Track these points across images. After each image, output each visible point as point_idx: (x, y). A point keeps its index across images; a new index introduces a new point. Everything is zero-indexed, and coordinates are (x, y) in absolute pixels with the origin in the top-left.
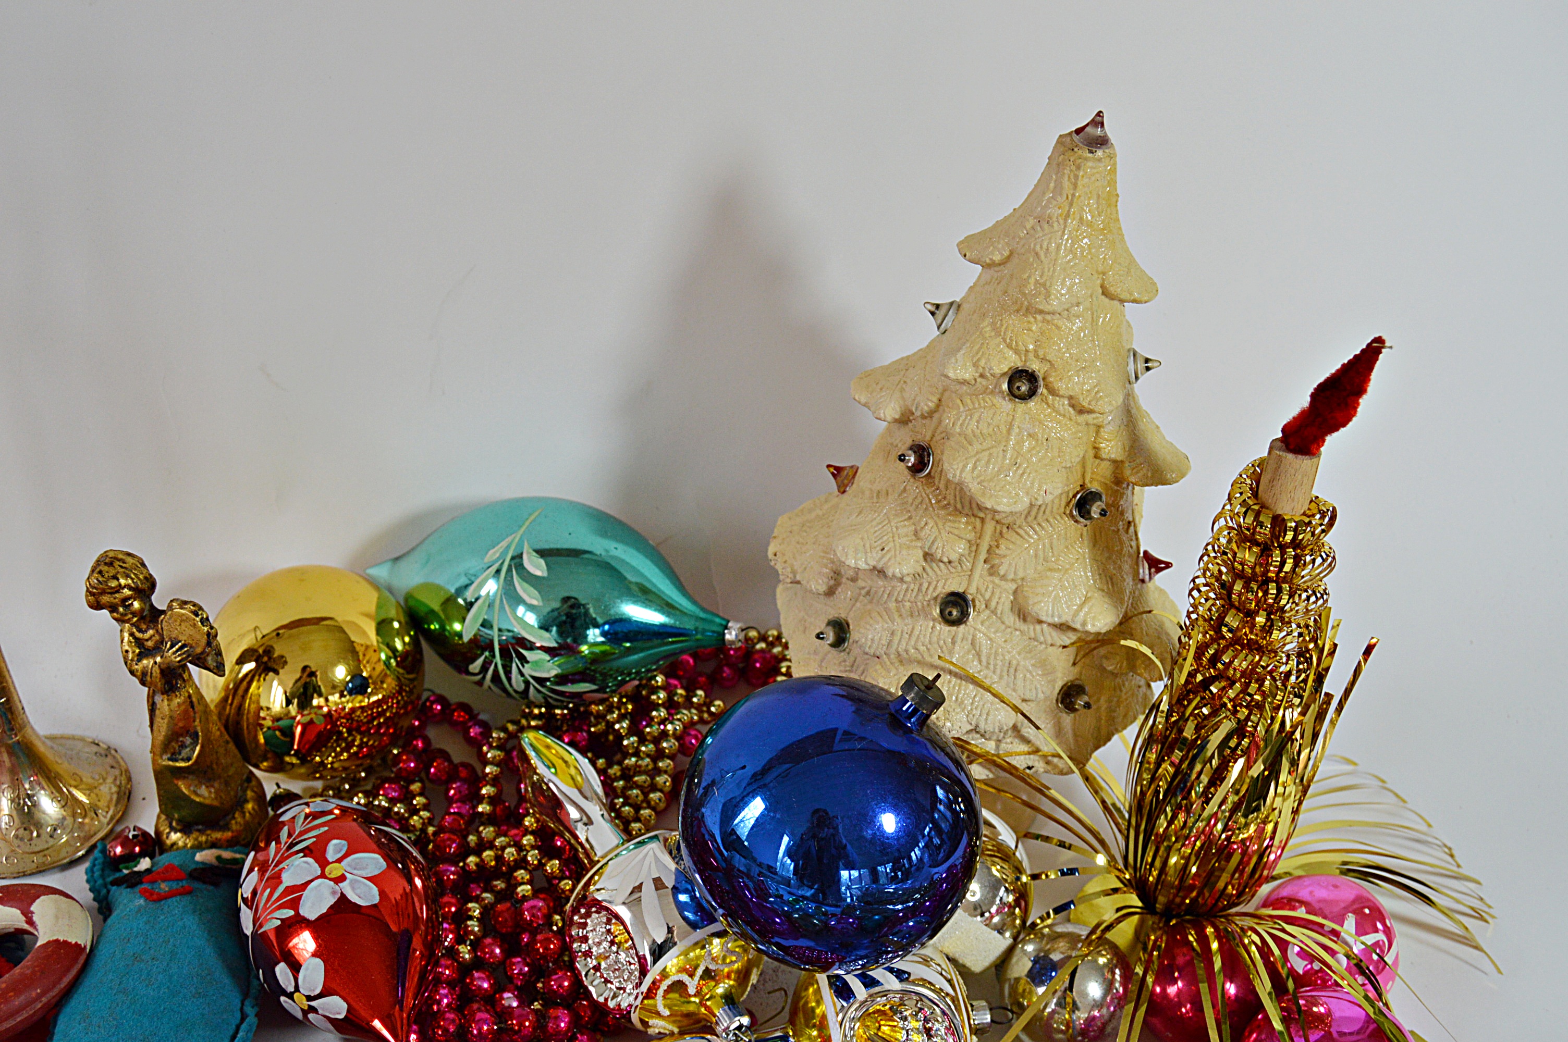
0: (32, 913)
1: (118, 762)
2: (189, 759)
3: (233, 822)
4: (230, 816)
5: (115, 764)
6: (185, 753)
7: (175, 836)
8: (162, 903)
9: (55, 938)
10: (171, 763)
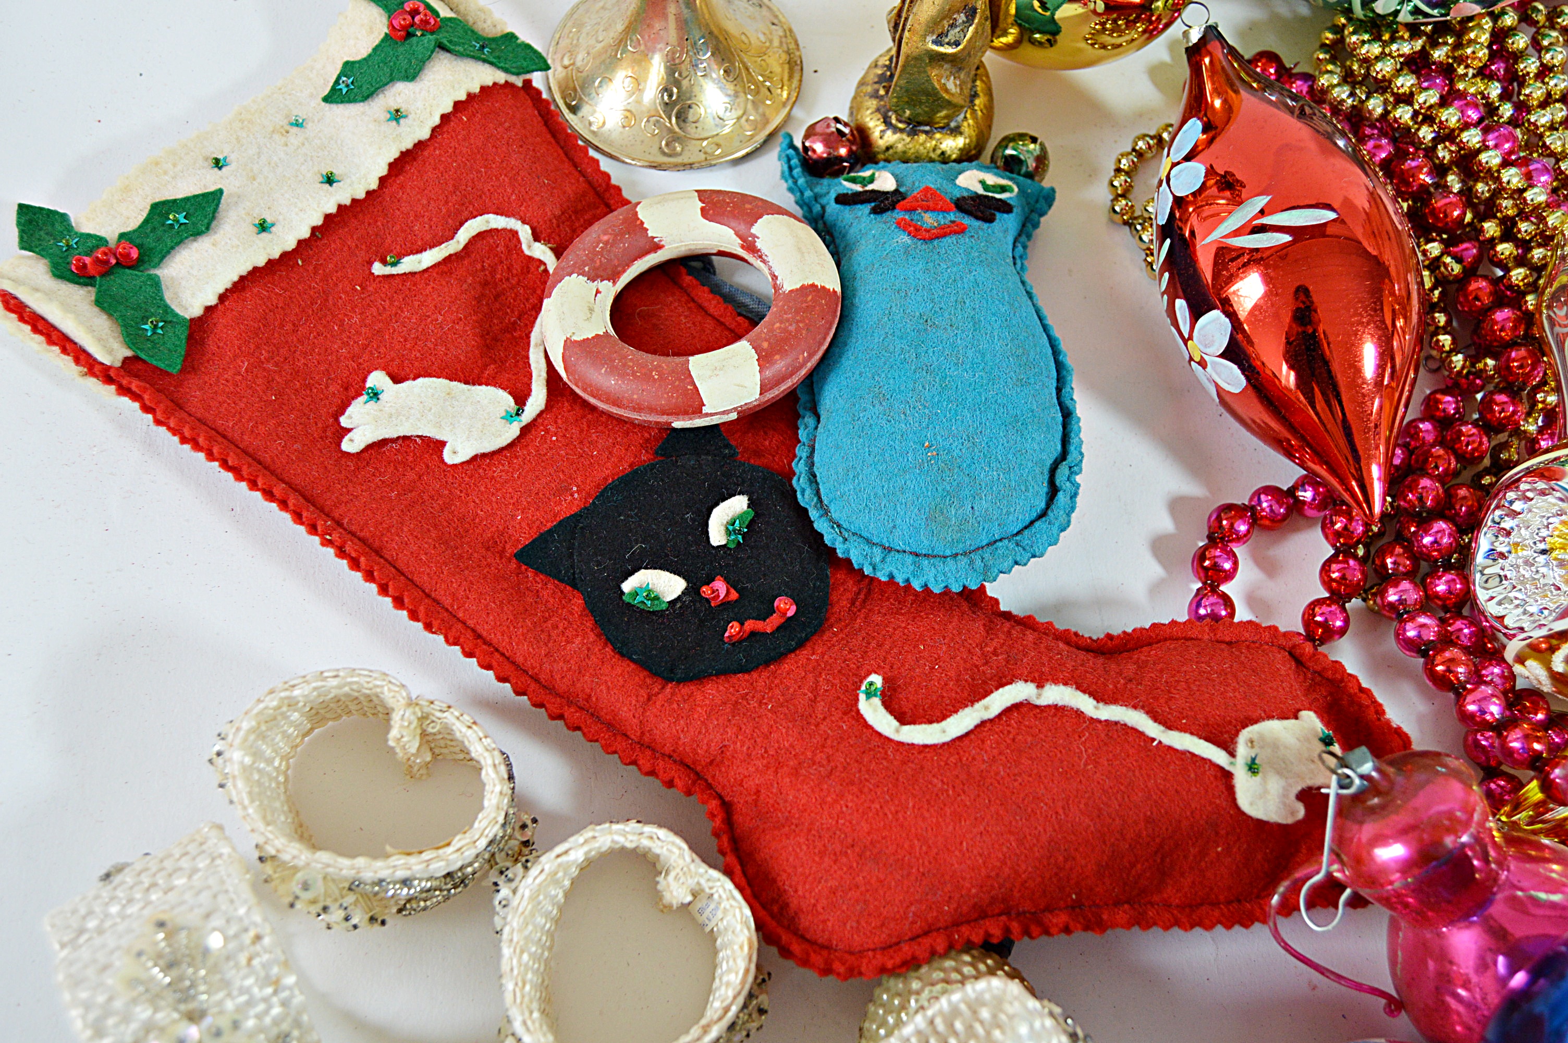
0: (754, 236)
1: (776, 17)
2: (957, 44)
3: (965, 124)
4: (962, 116)
5: (775, 21)
6: (953, 35)
7: (890, 137)
8: (936, 242)
9: (810, 282)
10: (935, 47)
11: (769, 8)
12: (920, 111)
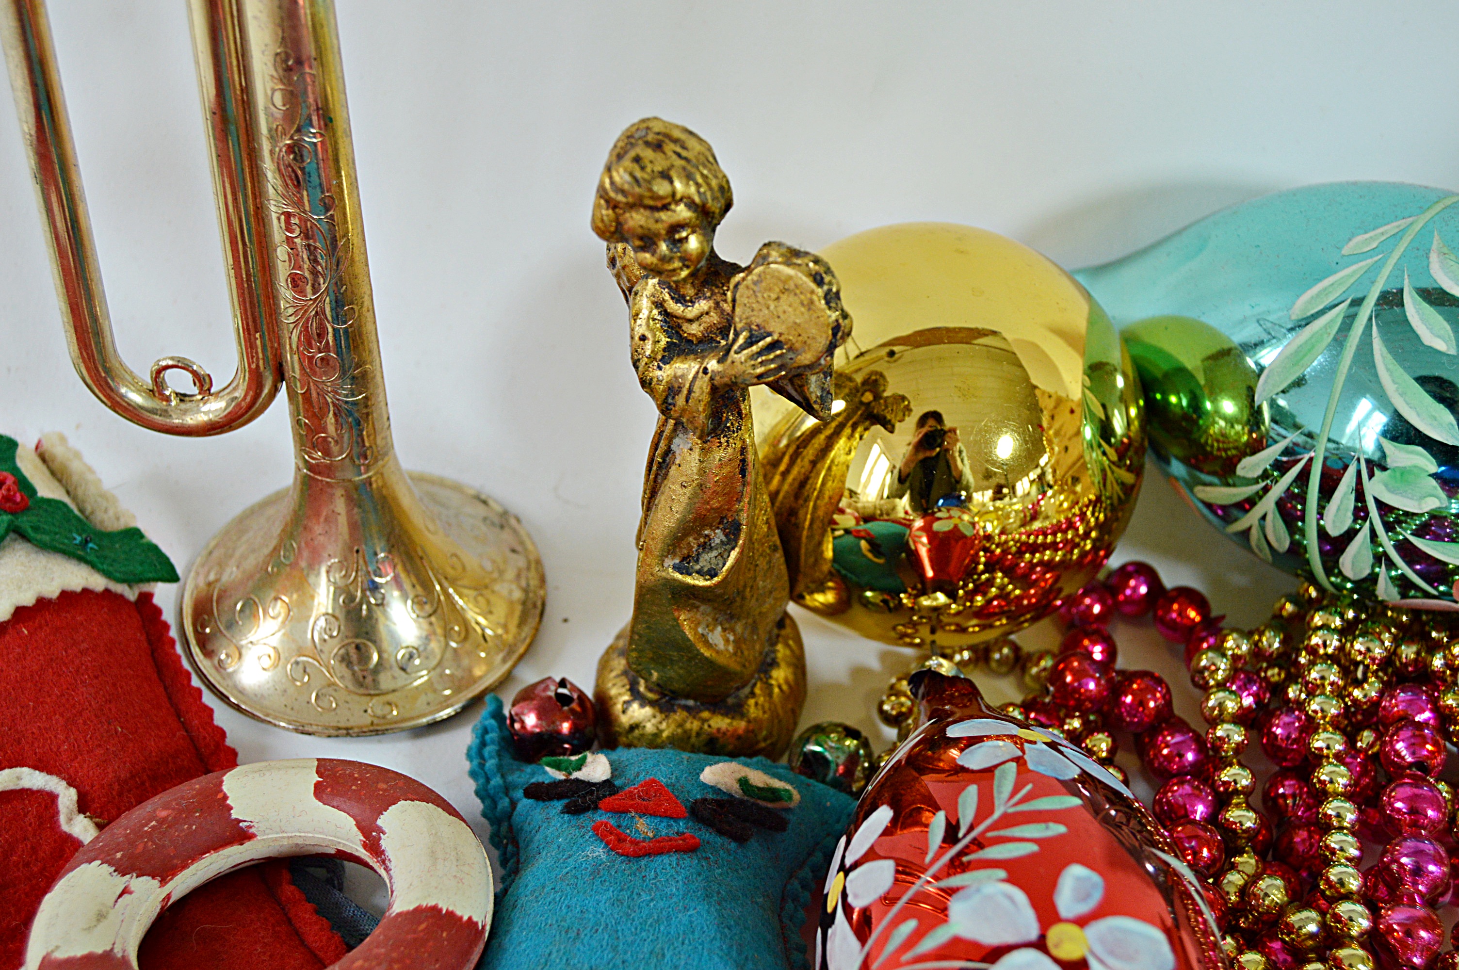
0: (380, 831)
1: (522, 543)
2: (713, 574)
3: (752, 702)
4: (747, 690)
5: (519, 548)
6: (707, 559)
7: (638, 713)
8: (643, 862)
9: (432, 903)
10: (678, 576)
11: (515, 532)
12: (671, 673)
